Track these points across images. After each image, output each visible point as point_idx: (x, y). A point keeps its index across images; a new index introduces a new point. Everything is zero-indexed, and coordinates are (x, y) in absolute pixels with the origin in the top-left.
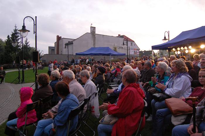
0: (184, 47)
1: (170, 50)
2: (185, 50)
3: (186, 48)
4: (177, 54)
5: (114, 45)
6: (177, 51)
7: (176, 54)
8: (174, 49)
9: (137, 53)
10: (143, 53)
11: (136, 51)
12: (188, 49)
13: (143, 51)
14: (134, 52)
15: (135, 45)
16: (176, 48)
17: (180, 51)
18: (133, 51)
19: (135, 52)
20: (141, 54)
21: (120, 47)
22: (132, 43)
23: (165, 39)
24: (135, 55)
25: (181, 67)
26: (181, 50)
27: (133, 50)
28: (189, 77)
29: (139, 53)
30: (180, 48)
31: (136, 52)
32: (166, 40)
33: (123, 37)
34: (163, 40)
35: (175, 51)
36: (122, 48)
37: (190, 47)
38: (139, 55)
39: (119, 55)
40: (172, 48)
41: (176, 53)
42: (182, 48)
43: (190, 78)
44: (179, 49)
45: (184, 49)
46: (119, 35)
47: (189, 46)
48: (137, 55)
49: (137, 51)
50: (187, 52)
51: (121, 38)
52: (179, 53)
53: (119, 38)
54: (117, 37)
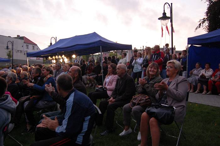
1: (47, 58)
8: (50, 58)
12: (62, 58)
15: (38, 49)
21: (18, 51)
22: (34, 46)
23: (51, 45)
30: (55, 57)
33: (23, 38)
36: (21, 52)
37: (63, 56)
40: (48, 56)
41: (53, 61)
42: (57, 57)
44: (54, 57)
46: (18, 36)
48: (40, 61)
50: (61, 61)
51: (20, 40)
52: (55, 61)
53: (17, 39)
54: (14, 38)
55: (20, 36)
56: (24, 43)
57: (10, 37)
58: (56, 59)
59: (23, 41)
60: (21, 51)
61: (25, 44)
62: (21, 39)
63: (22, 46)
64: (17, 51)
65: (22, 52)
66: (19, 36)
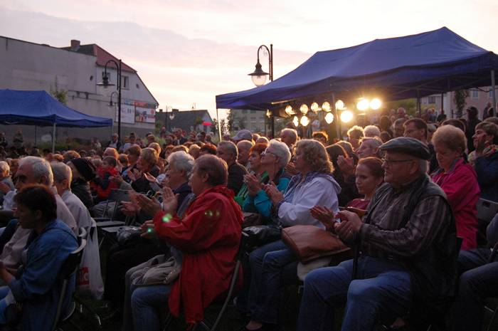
0: (320, 105)
1: (277, 111)
2: (323, 113)
3: (326, 106)
4: (300, 124)
5: (56, 84)
6: (300, 115)
7: (296, 124)
8: (289, 110)
9: (149, 120)
10: (172, 117)
11: (141, 110)
12: (333, 111)
13: (171, 113)
14: (133, 114)
15: (140, 85)
16: (296, 107)
17: (307, 115)
18: (129, 111)
19: (137, 114)
20: (162, 122)
21: (78, 93)
22: (126, 78)
23: (259, 72)
24: (139, 126)
25: (316, 161)
26: (310, 111)
27: (133, 108)
28: (332, 182)
29: (153, 120)
30: (309, 106)
31: (145, 113)
32: (262, 77)
33: (90, 50)
34: (252, 75)
35: (293, 116)
36: (87, 98)
37: (339, 104)
38: (153, 127)
39: (88, 124)
40: (285, 106)
41: (295, 121)
42: (315, 107)
43: (336, 185)
44: (304, 109)
45: (320, 109)
46: (75, 43)
47: (336, 100)
48: (147, 127)
49: (149, 111)
50: (329, 119)
51: (82, 57)
52: (305, 121)
53: (71, 53)
54: (65, 51)
55: (81, 44)
56: (98, 65)
57: (48, 46)
58: (310, 114)
59: (93, 59)
60: (87, 94)
61: (100, 71)
62: (86, 53)
63: (91, 78)
64: (75, 94)
65: (90, 96)
66: (79, 42)
